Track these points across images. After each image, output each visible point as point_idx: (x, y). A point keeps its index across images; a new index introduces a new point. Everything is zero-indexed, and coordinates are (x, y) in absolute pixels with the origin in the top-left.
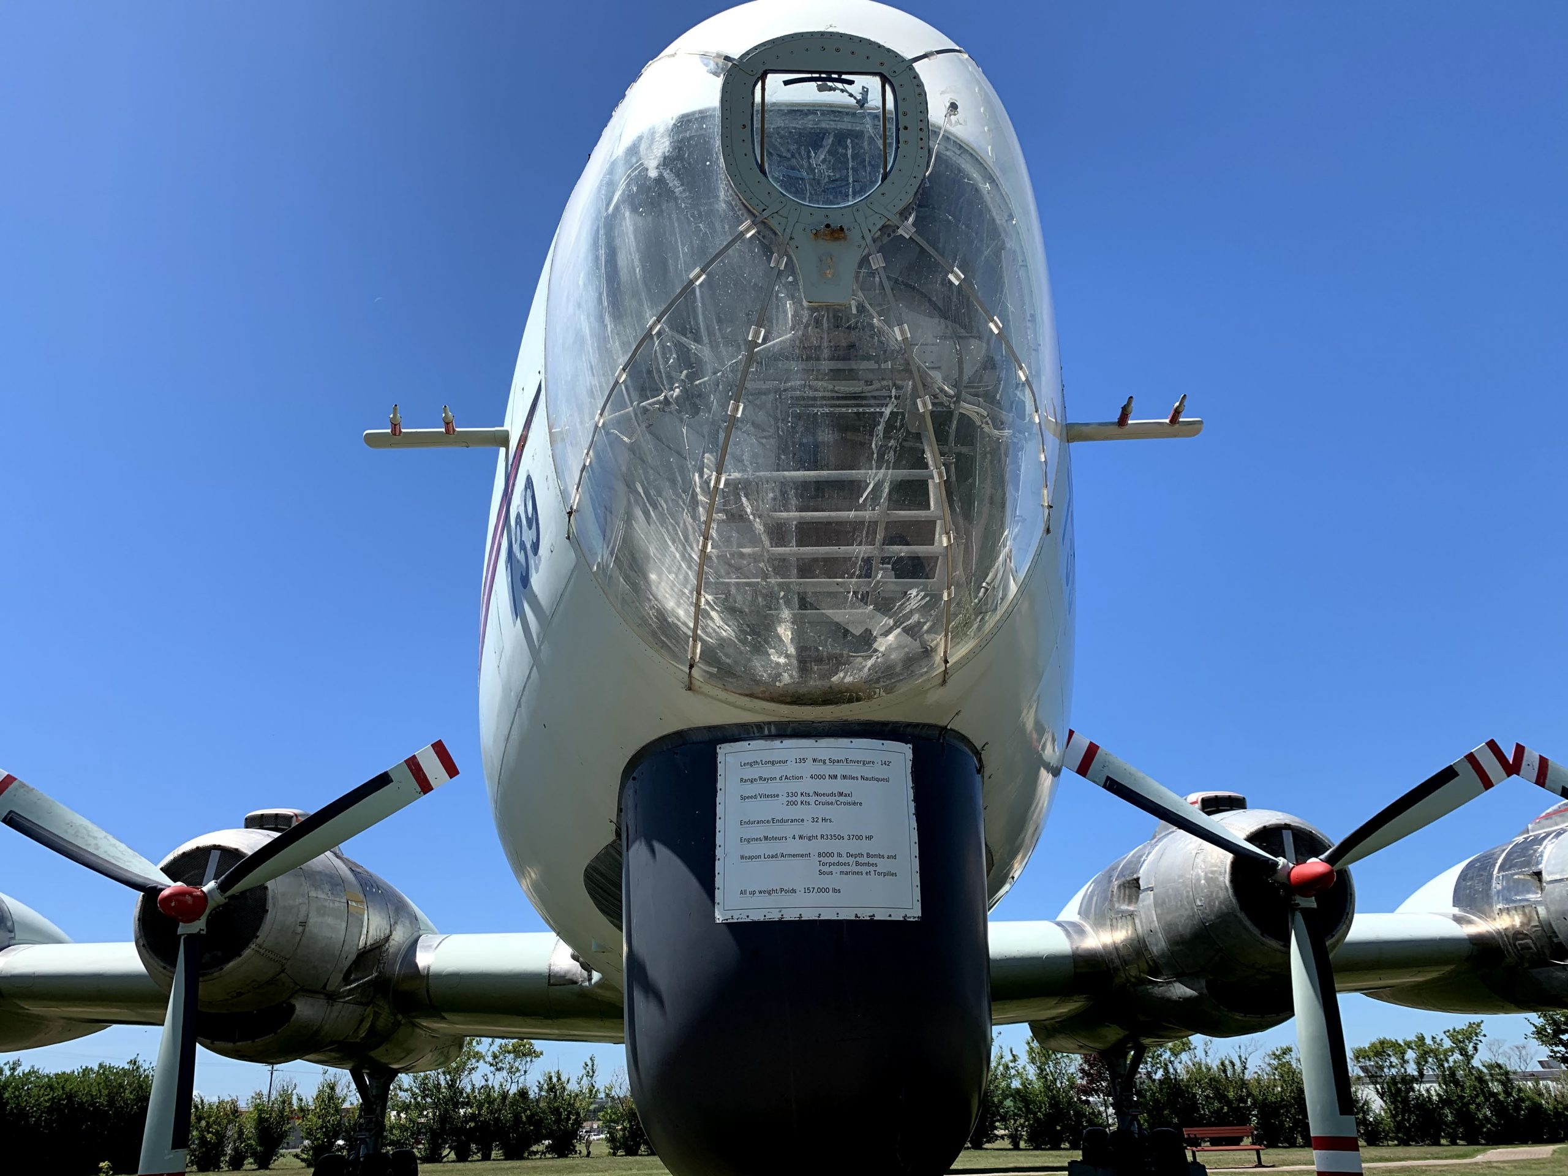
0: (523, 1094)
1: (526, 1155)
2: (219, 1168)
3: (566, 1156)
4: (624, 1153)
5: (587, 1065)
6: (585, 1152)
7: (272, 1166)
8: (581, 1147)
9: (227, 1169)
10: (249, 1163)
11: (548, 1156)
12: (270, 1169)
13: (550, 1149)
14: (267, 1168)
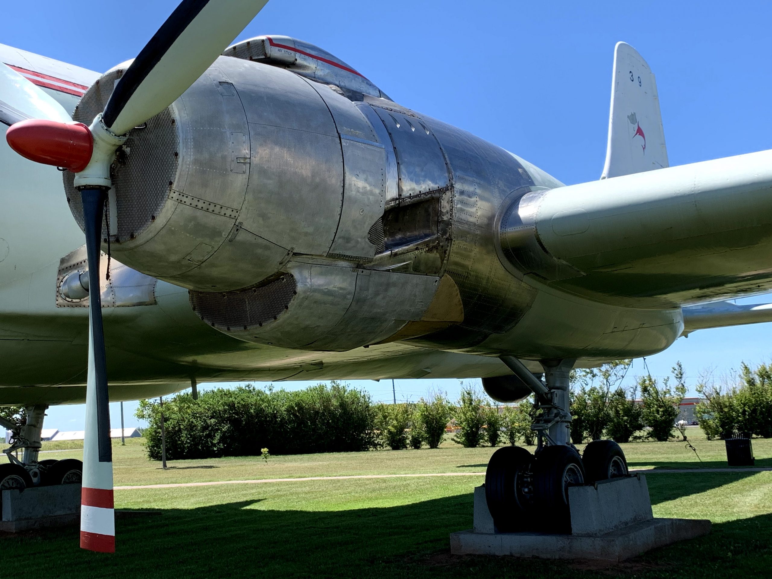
0: (620, 394)
1: (631, 439)
2: (406, 448)
3: (665, 440)
4: (719, 438)
5: (675, 370)
6: (682, 438)
7: (440, 446)
8: (676, 433)
9: (410, 448)
10: (425, 445)
11: (650, 439)
12: (438, 448)
13: (650, 435)
14: (436, 448)
